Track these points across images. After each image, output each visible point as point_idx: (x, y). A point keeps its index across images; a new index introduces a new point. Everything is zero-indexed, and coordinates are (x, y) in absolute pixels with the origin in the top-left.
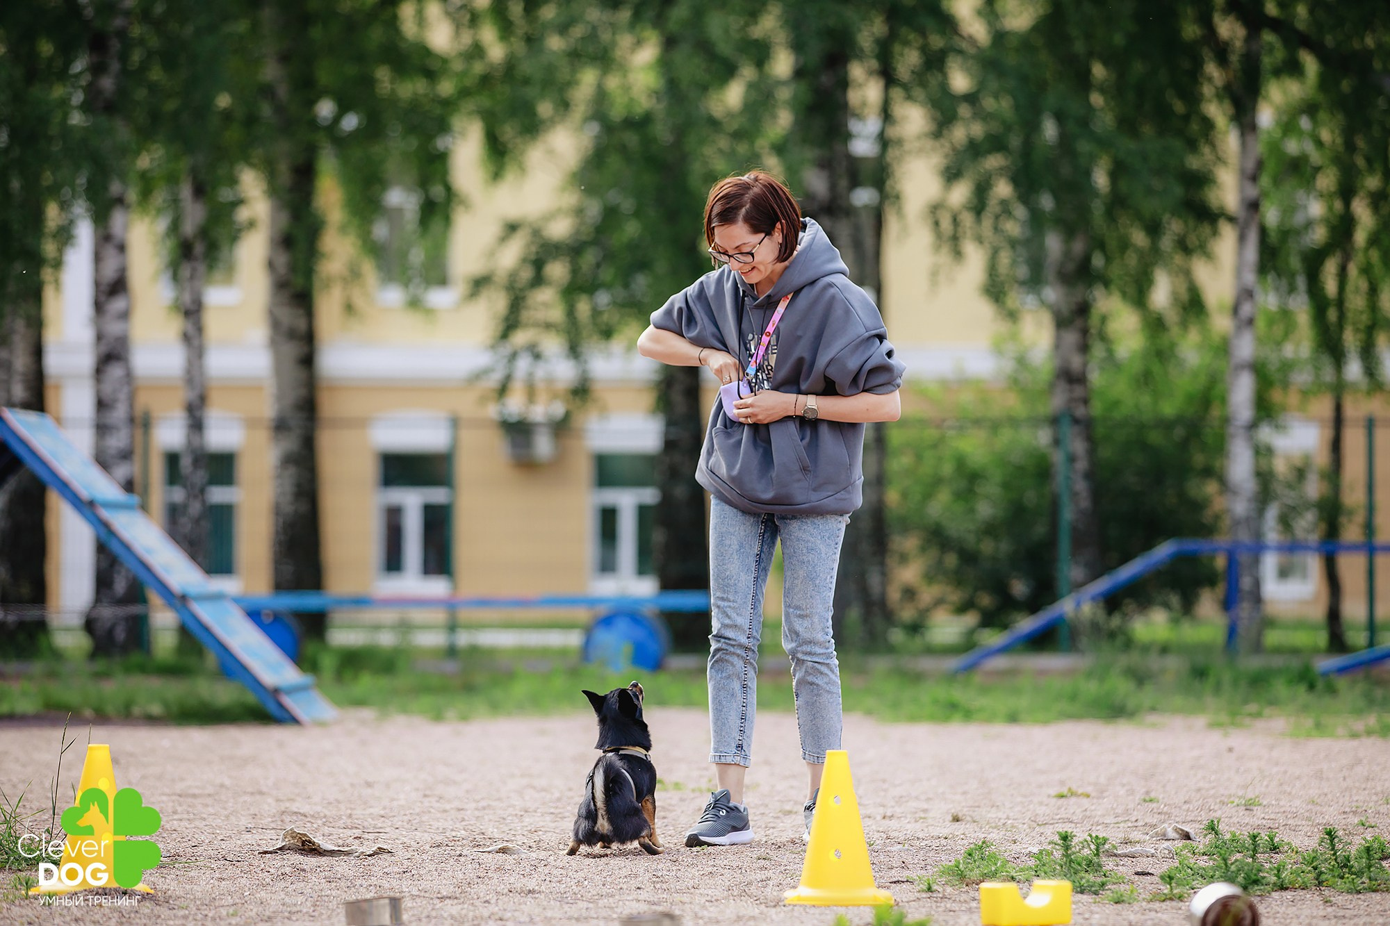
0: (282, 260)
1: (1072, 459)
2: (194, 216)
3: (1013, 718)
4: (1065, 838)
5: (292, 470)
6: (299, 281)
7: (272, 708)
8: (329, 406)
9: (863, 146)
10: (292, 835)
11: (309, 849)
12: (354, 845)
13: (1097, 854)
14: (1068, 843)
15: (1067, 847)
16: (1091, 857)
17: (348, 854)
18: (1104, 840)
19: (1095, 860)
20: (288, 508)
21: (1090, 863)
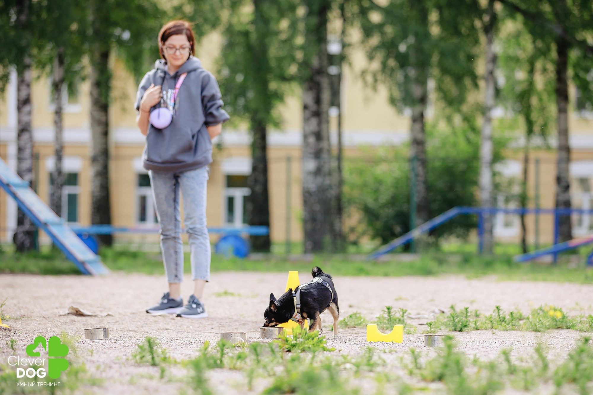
0: (96, 92)
1: (417, 175)
2: (58, 73)
3: (386, 275)
4: (388, 309)
5: (99, 178)
6: (103, 100)
7: (82, 269)
8: (112, 151)
9: (334, 48)
10: (72, 308)
11: (79, 314)
12: (98, 313)
13: (403, 317)
14: (390, 311)
15: (389, 313)
16: (400, 317)
17: (95, 316)
18: (406, 311)
19: (402, 319)
20: (98, 194)
21: (400, 320)
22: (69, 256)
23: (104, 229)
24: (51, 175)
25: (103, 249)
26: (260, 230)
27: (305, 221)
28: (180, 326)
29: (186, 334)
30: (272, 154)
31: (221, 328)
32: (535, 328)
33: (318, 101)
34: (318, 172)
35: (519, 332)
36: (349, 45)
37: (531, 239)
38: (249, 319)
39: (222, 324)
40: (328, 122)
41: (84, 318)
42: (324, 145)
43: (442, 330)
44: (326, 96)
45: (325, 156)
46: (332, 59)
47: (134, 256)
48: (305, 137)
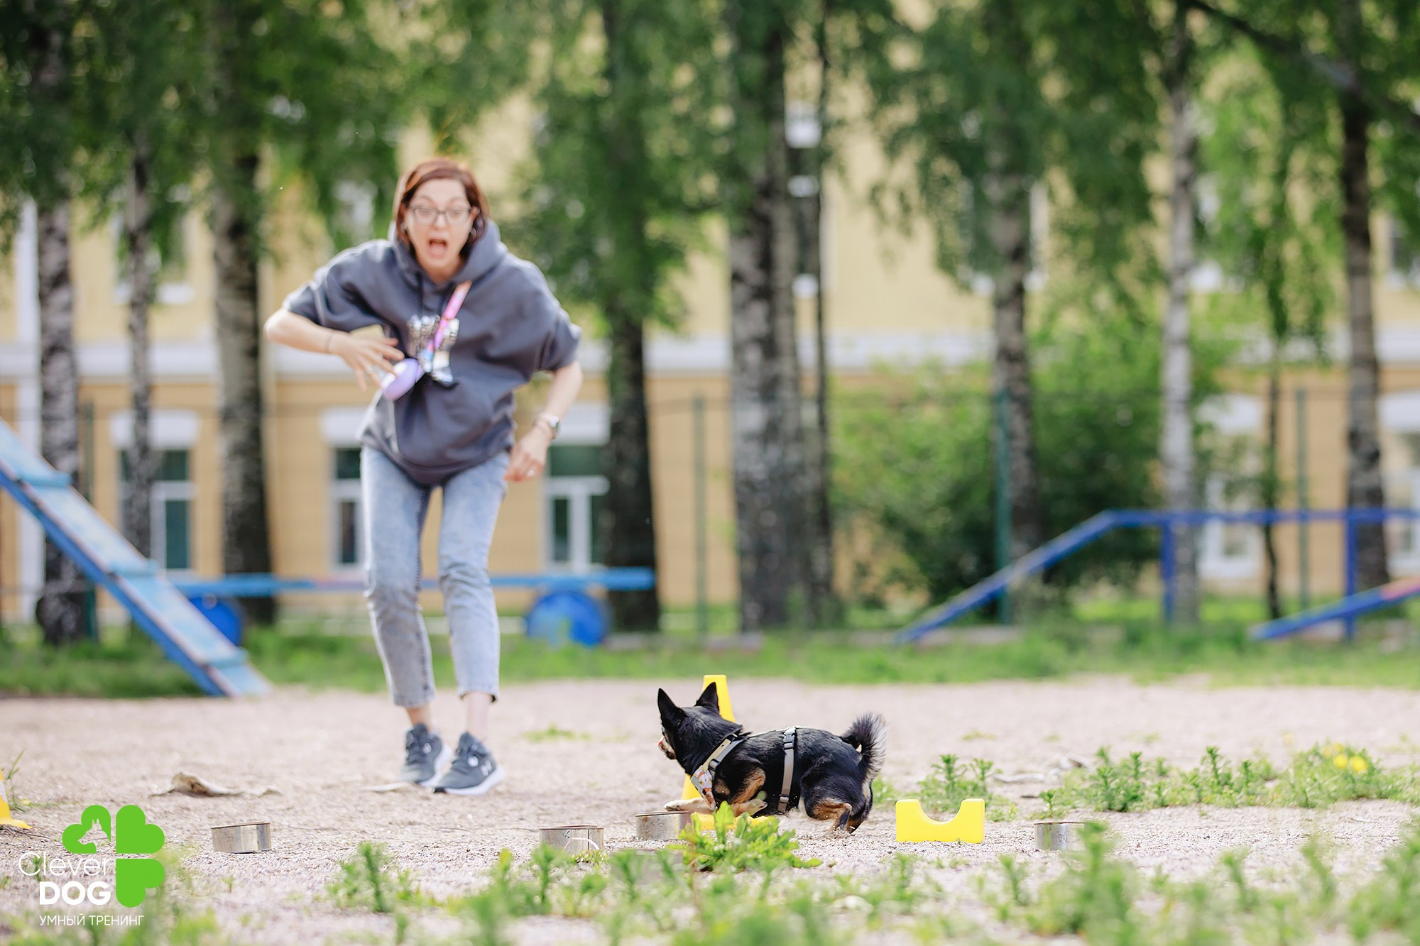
0: (226, 253)
1: (1010, 436)
2: (136, 208)
3: (941, 679)
4: (948, 761)
5: (239, 461)
6: (245, 273)
7: (203, 683)
8: (271, 394)
9: (802, 133)
10: (182, 777)
11: (197, 790)
12: (244, 788)
13: (983, 779)
14: (951, 765)
15: (950, 770)
16: (976, 781)
17: (237, 795)
18: (990, 764)
19: (981, 784)
20: (237, 498)
21: (975, 788)
22: (172, 651)
23: (255, 585)
24: (124, 456)
25: (255, 633)
26: (635, 578)
27: (742, 553)
28: (442, 815)
29: (458, 833)
30: (658, 393)
31: (542, 817)
32: (1303, 799)
33: (766, 262)
34: (770, 433)
35: (1264, 810)
36: (841, 123)
37: (1289, 584)
38: (610, 794)
39: (545, 807)
40: (791, 311)
41: (209, 802)
42: (784, 367)
43: (1078, 809)
44: (785, 249)
45: (786, 393)
46: (799, 161)
47: (331, 647)
48: (737, 349)
